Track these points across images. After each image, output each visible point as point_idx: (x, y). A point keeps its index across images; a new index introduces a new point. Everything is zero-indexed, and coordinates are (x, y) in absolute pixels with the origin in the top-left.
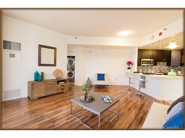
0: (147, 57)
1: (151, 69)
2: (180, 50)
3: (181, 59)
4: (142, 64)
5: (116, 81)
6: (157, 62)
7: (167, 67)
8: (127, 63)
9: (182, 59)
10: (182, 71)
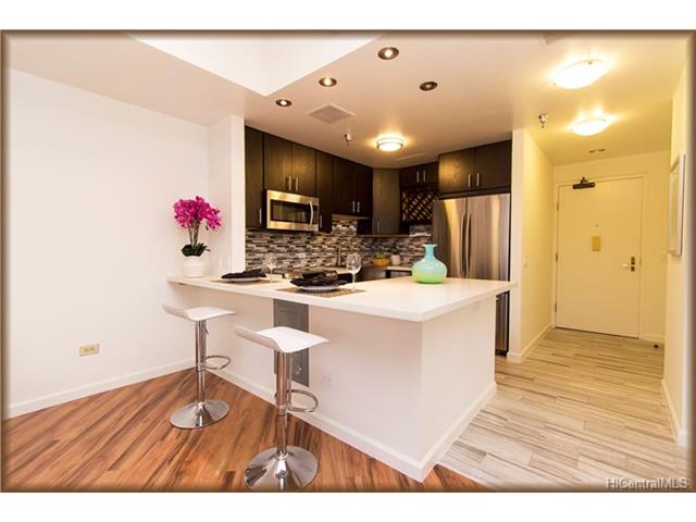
0: (294, 181)
1: (307, 251)
2: (395, 169)
3: (401, 206)
4: (272, 219)
5: (91, 357)
6: (334, 217)
7: (359, 241)
8: (176, 207)
9: (404, 206)
10: (402, 254)
